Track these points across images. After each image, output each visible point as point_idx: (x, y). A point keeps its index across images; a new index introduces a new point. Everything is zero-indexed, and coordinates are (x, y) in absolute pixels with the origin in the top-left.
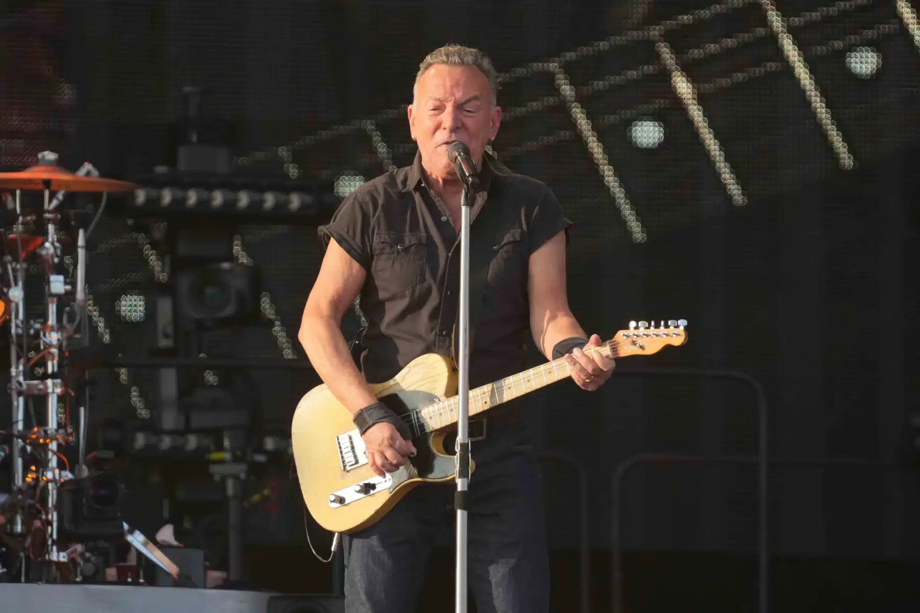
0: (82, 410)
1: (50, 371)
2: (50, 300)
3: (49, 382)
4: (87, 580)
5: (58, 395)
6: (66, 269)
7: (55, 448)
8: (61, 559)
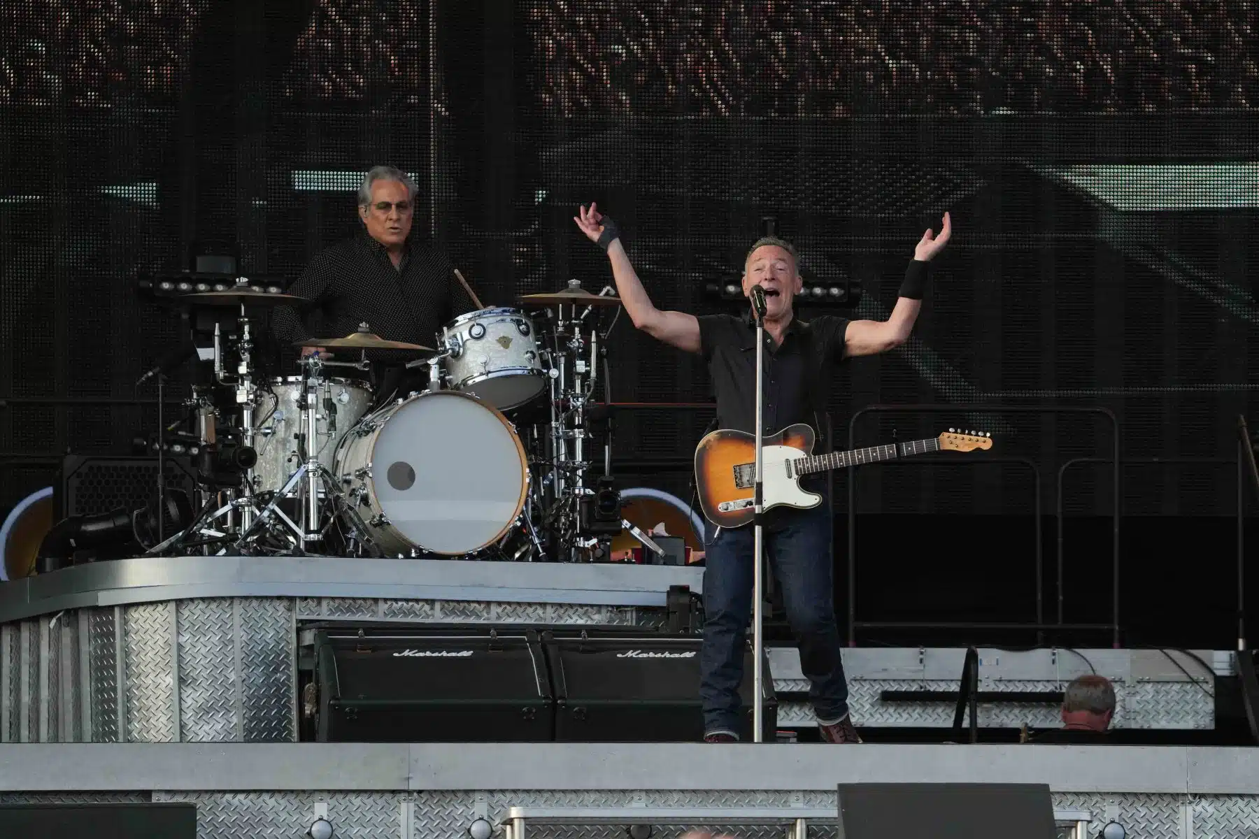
0: (607, 447)
1: (577, 423)
2: (577, 377)
3: (576, 430)
4: (598, 560)
5: (583, 439)
6: (585, 356)
7: (581, 474)
8: (586, 546)
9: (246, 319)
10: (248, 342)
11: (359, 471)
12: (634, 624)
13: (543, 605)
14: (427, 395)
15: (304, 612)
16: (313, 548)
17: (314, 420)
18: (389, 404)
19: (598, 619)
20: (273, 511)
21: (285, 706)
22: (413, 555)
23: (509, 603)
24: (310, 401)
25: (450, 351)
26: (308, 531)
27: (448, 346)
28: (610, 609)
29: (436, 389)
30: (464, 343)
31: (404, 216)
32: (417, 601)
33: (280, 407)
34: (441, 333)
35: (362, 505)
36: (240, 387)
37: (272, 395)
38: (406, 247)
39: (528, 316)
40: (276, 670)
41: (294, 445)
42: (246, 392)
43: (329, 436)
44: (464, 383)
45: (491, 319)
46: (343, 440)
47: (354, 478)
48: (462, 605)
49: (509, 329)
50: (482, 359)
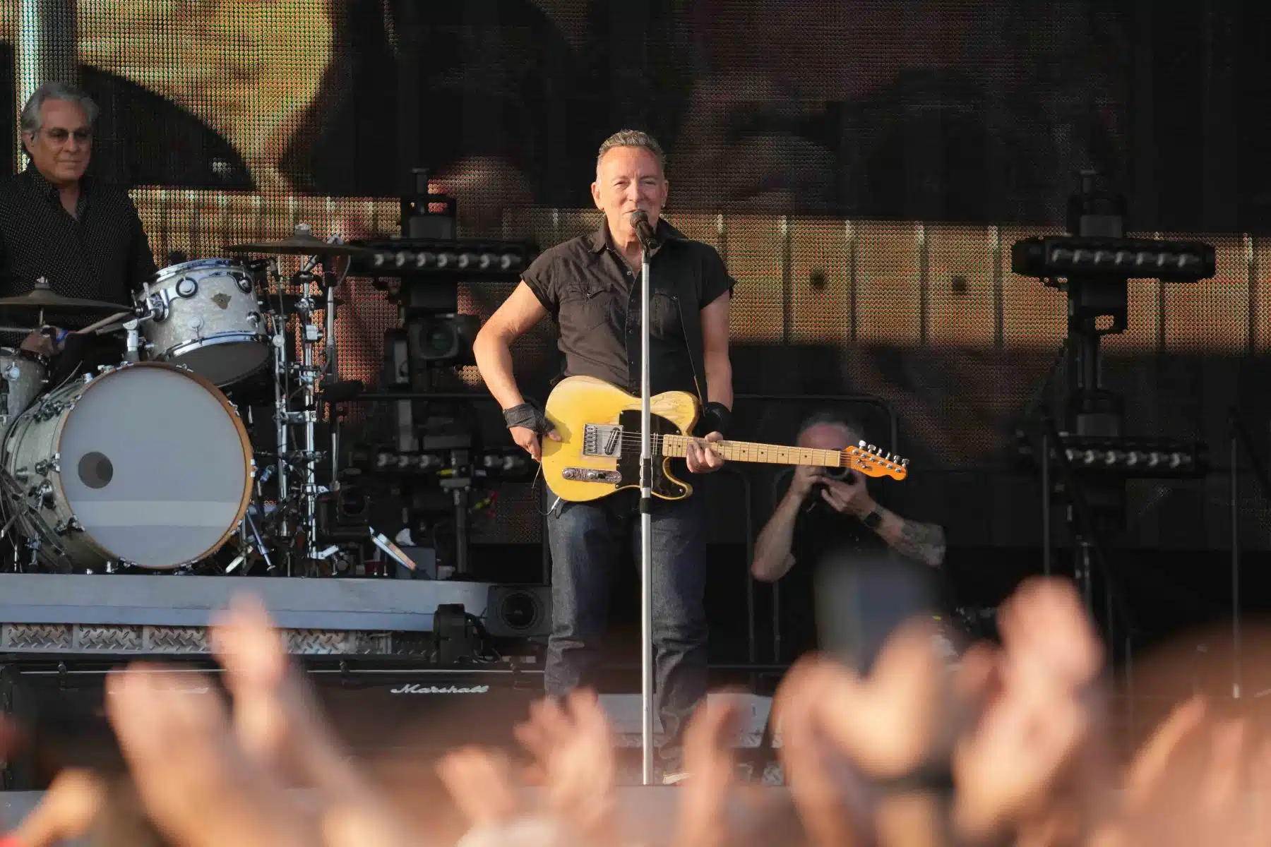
0: (334, 435)
1: (307, 403)
2: (306, 345)
3: (307, 413)
4: (342, 574)
5: (314, 423)
7: (312, 467)
8: (320, 558)
11: (37, 464)
12: (389, 652)
14: (126, 368)
18: (72, 380)
19: (343, 647)
22: (109, 570)
25: (153, 312)
27: (150, 307)
28: (360, 635)
29: (135, 359)
30: (170, 302)
31: (84, 147)
32: (120, 627)
34: (140, 290)
35: (44, 507)
38: (84, 184)
39: (249, 270)
44: (170, 352)
45: (204, 273)
46: (13, 427)
47: (34, 473)
48: (177, 632)
49: (225, 284)
50: (194, 322)
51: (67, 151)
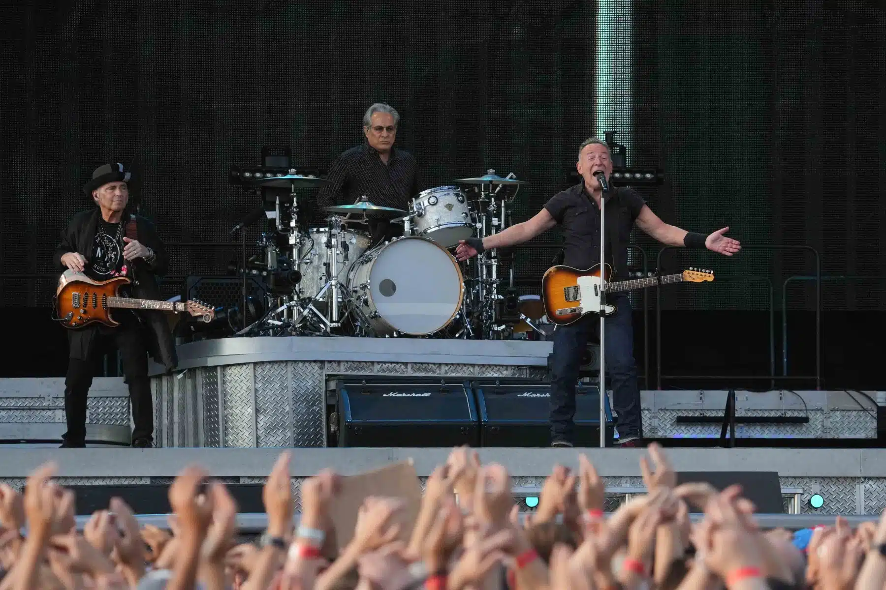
0: (511, 270)
1: (493, 256)
2: (492, 228)
3: (493, 260)
4: (506, 338)
5: (496, 265)
6: (498, 216)
7: (495, 287)
8: (499, 330)
9: (295, 194)
10: (296, 208)
11: (361, 285)
12: (528, 376)
13: (473, 365)
15: (329, 370)
16: (335, 331)
17: (336, 254)
18: (379, 245)
19: (506, 373)
20: (311, 309)
21: (318, 426)
22: (395, 335)
23: (453, 364)
24: (333, 243)
25: (417, 213)
26: (332, 321)
27: (415, 210)
28: (513, 368)
29: (408, 235)
30: (425, 208)
31: (391, 135)
32: (397, 363)
33: (315, 247)
34: (411, 201)
35: (364, 305)
36: (291, 235)
37: (310, 239)
38: (392, 152)
39: (463, 191)
40: (313, 405)
41: (323, 269)
42: (295, 237)
43: (345, 263)
44: (425, 232)
45: (441, 193)
46: (352, 267)
47: (359, 289)
48: (424, 365)
49: (452, 199)
50: (436, 217)
51: (382, 137)
